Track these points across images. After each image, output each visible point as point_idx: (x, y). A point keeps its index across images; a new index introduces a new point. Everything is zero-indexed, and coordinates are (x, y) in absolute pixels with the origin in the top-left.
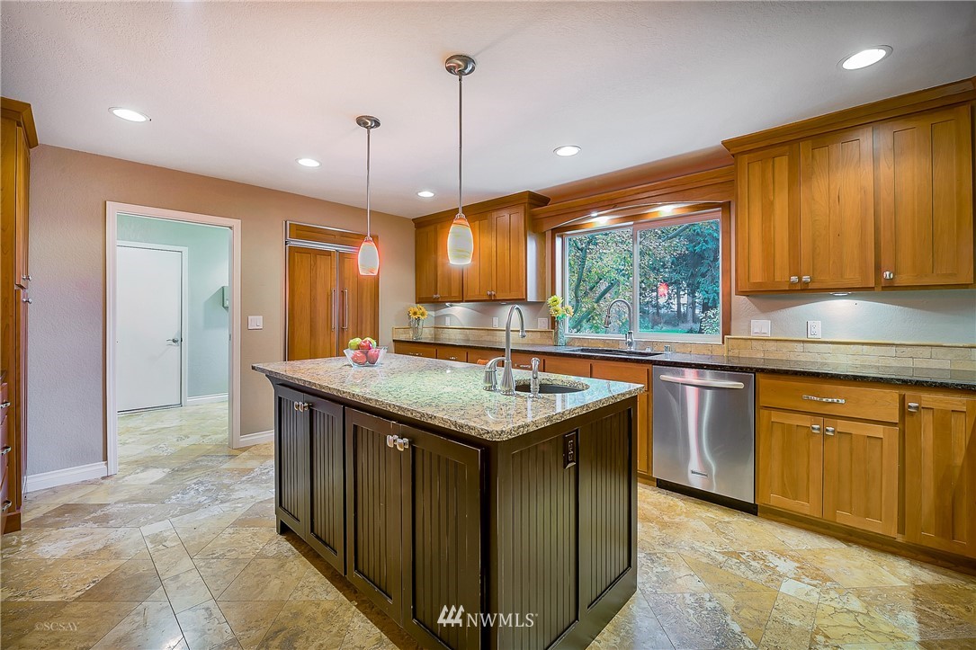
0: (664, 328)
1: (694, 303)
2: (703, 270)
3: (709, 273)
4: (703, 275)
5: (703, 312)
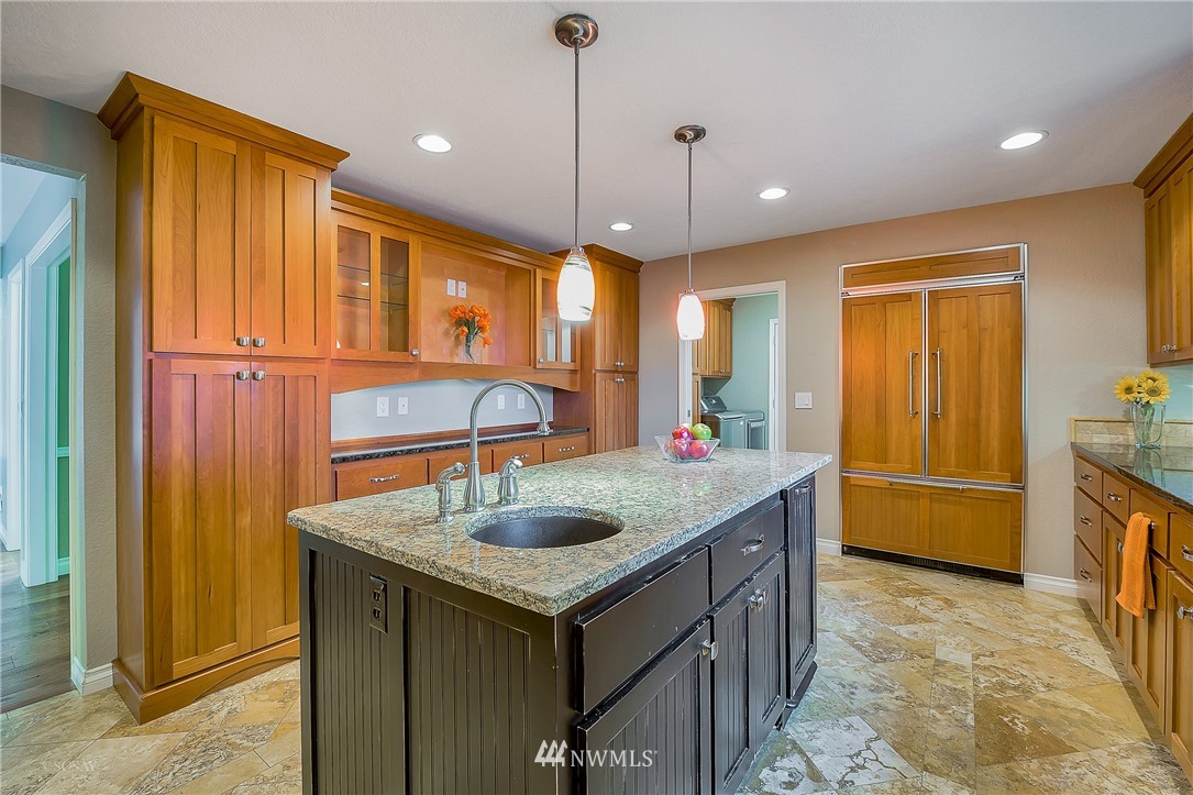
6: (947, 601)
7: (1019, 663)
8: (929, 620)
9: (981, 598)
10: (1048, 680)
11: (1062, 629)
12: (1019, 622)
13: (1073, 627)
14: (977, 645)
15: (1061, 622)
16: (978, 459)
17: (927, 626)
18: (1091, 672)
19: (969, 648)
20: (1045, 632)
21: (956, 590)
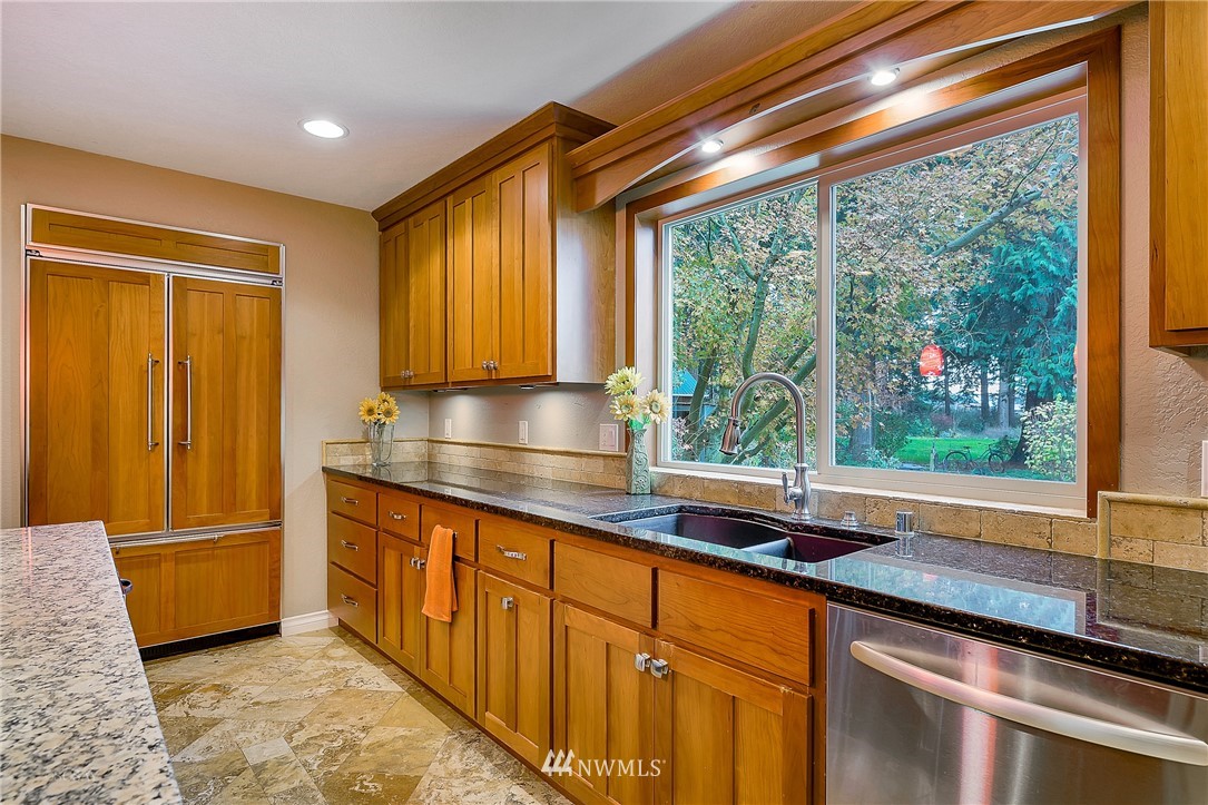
0: (958, 435)
1: (1011, 392)
2: (1028, 332)
3: (1039, 339)
4: (1028, 343)
5: (1027, 409)
6: (217, 688)
7: (329, 720)
8: (213, 723)
9: (250, 666)
10: (361, 724)
11: (339, 665)
12: (301, 676)
13: (344, 658)
14: (281, 723)
15: (332, 658)
16: (235, 498)
17: (217, 731)
18: (383, 694)
19: (277, 731)
20: (327, 676)
21: (220, 670)
